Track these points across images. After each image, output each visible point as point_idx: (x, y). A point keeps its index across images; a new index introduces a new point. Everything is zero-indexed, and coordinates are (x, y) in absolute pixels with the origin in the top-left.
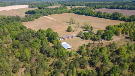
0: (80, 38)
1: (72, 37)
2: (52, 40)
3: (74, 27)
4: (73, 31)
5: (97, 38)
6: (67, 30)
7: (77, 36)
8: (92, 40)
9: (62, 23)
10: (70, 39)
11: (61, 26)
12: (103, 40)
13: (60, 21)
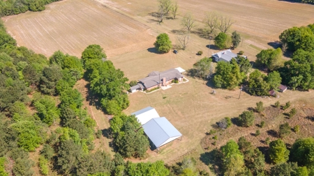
0: (201, 81)
1: (176, 80)
2: (104, 101)
3: (174, 32)
4: (175, 52)
5: (265, 86)
6: (154, 46)
7: (192, 73)
8: (248, 92)
9: (135, 18)
10: (167, 86)
11: (131, 29)
12: (285, 90)
13: (127, 10)
